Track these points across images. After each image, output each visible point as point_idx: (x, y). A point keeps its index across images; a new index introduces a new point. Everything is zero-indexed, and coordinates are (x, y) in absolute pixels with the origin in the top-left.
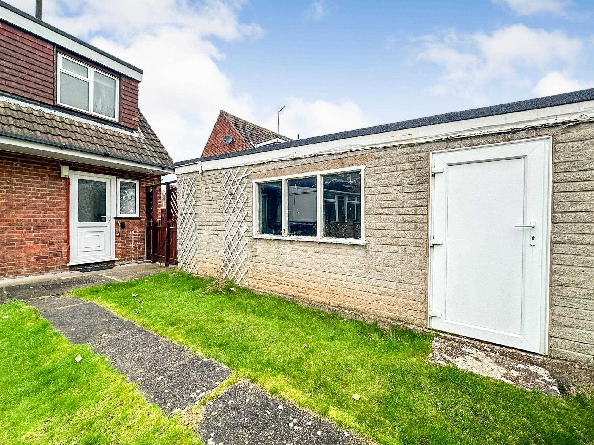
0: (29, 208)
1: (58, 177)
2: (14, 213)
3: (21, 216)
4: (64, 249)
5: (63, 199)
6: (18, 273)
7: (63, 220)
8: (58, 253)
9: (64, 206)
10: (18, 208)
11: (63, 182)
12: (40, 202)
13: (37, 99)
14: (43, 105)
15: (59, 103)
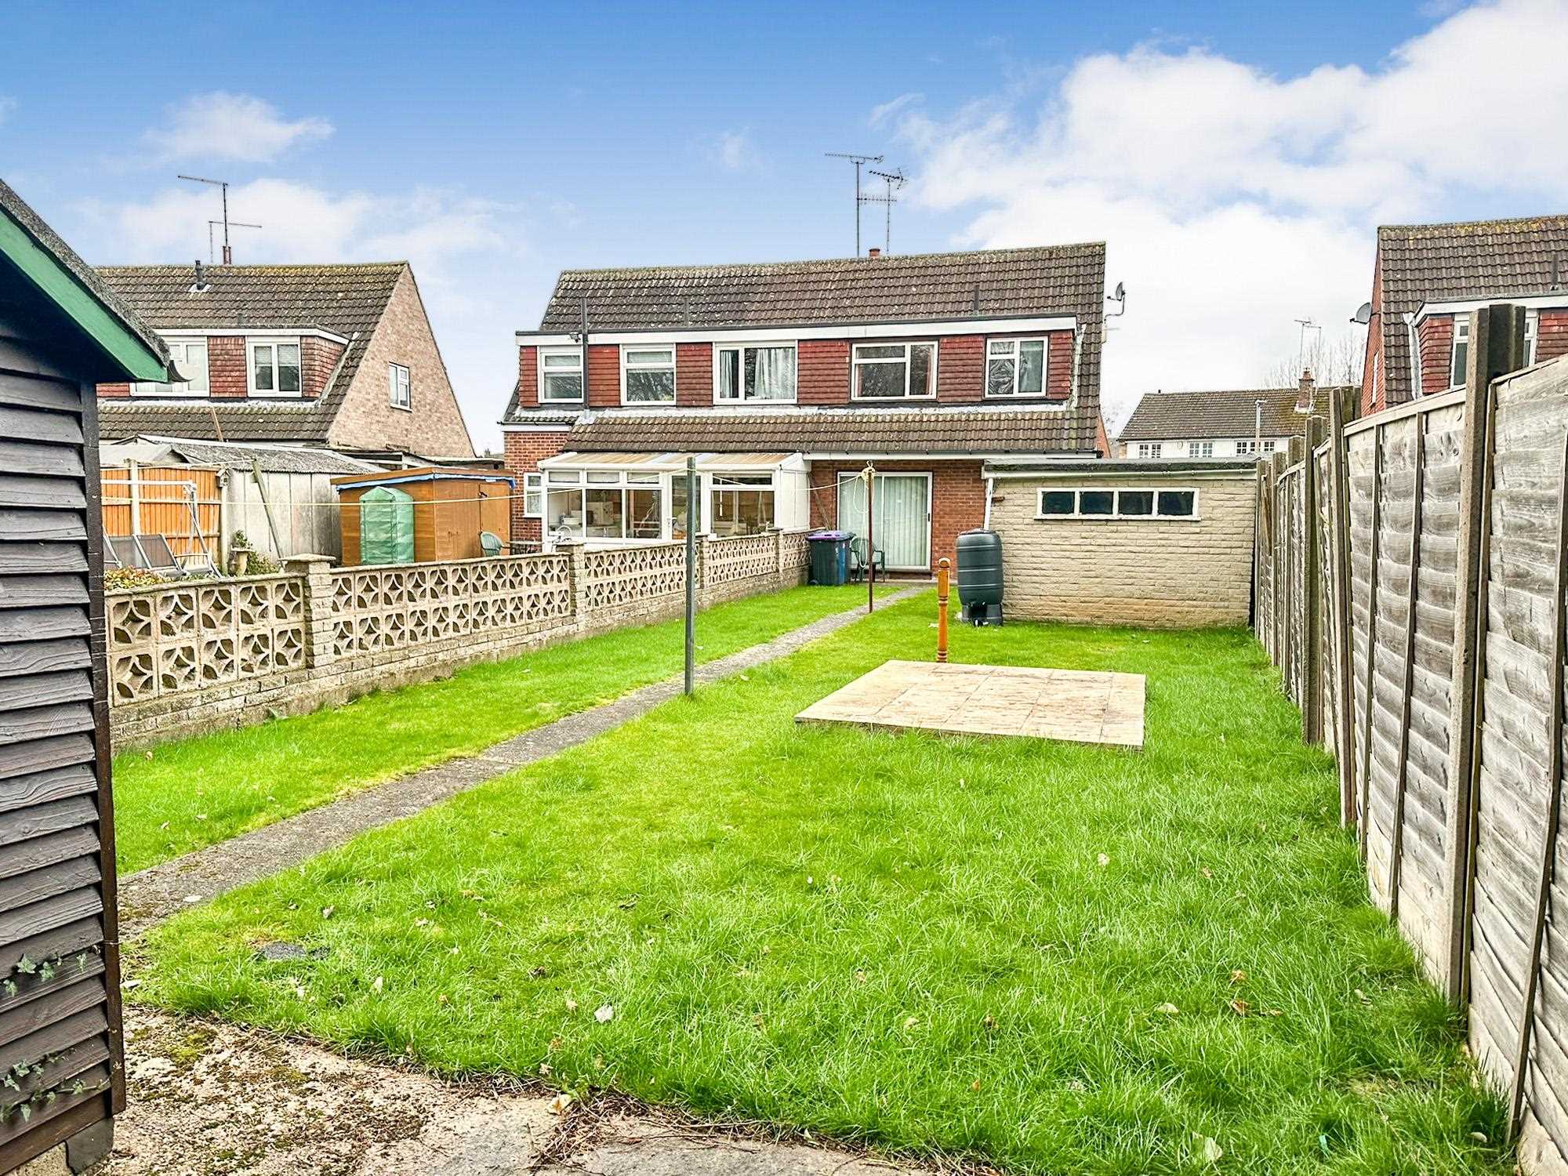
13: (969, 399)
14: (973, 404)
15: (987, 396)
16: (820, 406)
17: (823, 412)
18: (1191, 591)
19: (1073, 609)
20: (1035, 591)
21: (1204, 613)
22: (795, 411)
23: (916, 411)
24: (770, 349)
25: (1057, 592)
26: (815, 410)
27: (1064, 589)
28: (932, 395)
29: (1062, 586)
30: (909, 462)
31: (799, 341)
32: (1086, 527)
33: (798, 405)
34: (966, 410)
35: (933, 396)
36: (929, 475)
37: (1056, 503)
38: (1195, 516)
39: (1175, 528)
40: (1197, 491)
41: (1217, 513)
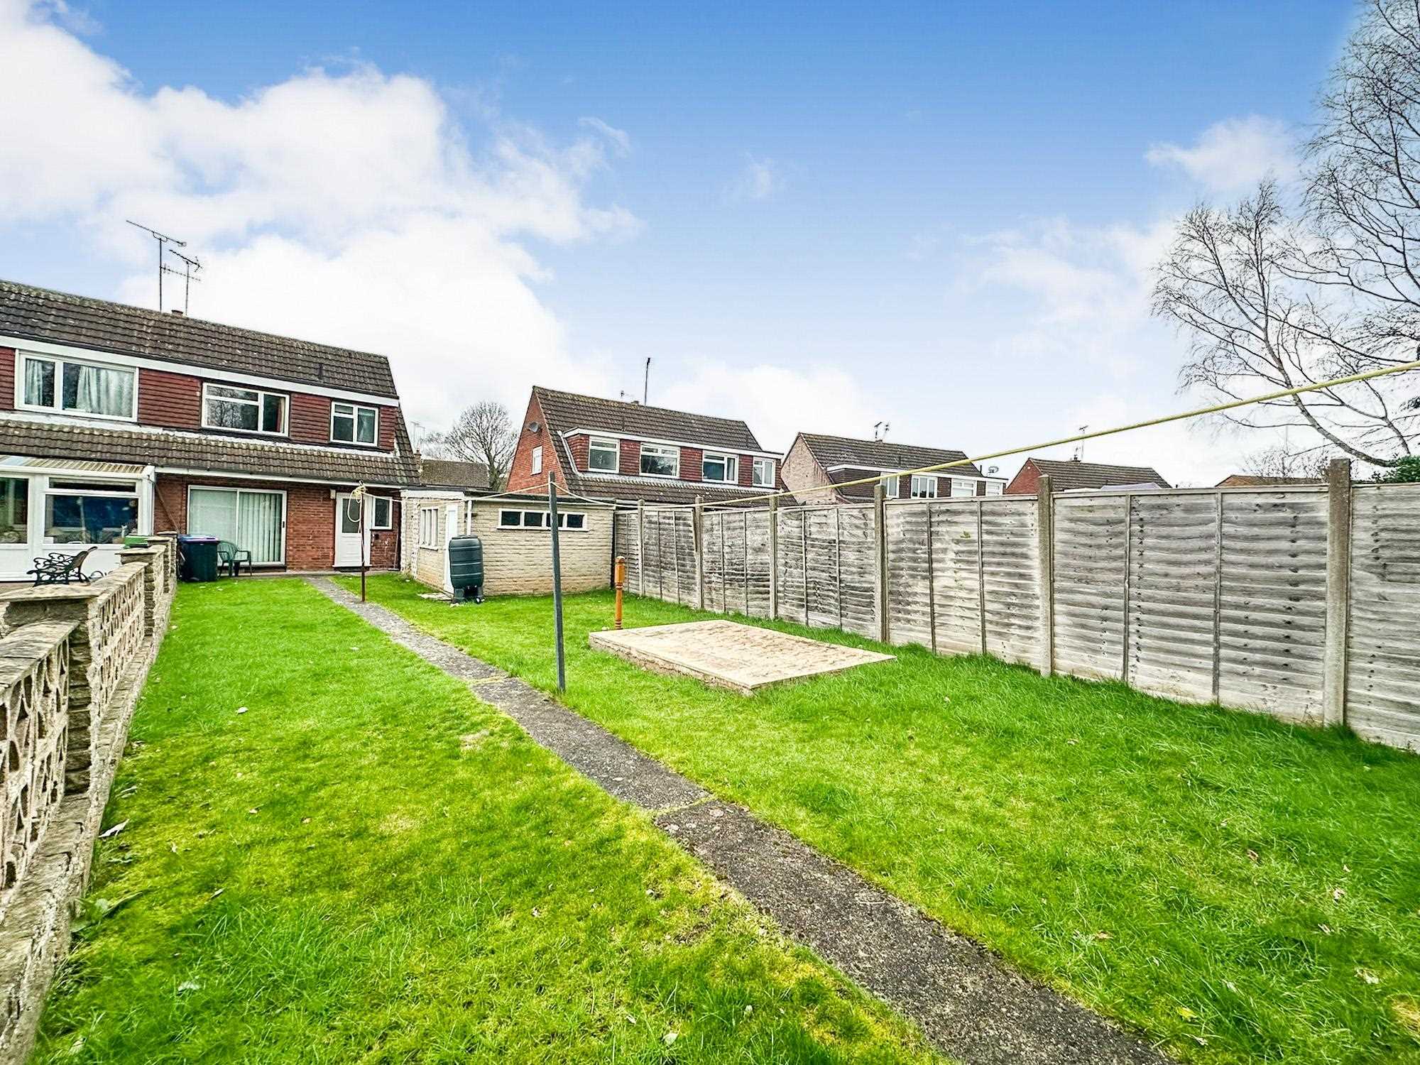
0: (310, 522)
1: (329, 498)
2: (300, 525)
3: (304, 528)
4: (331, 554)
5: (332, 516)
6: (301, 569)
7: (331, 532)
8: (327, 557)
9: (332, 521)
10: (304, 521)
11: (332, 502)
12: (316, 518)
13: (318, 441)
14: (321, 444)
15: (332, 440)
16: (165, 427)
17: (171, 433)
18: (584, 571)
19: (522, 586)
20: (498, 576)
21: (590, 584)
22: (136, 429)
23: (270, 443)
24: (99, 369)
25: (510, 575)
26: (160, 431)
27: (515, 573)
28: (284, 433)
29: (515, 572)
30: (264, 482)
31: (140, 369)
32: (528, 534)
33: (139, 424)
34: (317, 448)
35: (286, 435)
36: (284, 494)
37: (510, 519)
38: (584, 528)
39: (576, 535)
40: (586, 514)
41: (596, 527)
